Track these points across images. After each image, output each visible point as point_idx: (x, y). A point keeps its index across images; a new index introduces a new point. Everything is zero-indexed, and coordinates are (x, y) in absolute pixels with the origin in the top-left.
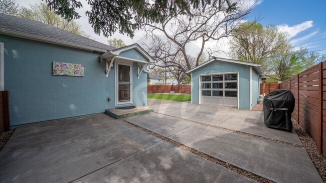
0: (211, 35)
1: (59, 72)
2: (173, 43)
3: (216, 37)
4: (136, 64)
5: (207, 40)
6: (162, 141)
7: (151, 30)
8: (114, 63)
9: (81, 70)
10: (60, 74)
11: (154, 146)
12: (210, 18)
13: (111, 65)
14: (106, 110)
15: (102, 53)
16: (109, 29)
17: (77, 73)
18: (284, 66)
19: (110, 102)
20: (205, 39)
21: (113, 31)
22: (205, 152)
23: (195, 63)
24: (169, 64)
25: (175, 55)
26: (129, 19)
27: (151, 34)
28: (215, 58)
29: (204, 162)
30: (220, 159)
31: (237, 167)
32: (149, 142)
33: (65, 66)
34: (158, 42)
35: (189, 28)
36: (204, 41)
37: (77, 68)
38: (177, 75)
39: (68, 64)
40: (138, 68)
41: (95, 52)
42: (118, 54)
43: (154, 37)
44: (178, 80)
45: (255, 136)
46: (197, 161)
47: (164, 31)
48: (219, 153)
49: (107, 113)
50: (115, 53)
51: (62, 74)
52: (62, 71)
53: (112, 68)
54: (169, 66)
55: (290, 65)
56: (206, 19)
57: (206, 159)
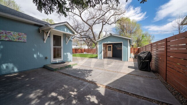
0: (107, 22)
1: (3, 38)
2: (86, 24)
3: (110, 23)
4: (65, 35)
5: (105, 24)
6: (89, 84)
7: (73, 15)
8: (50, 34)
9: (24, 38)
10: (4, 39)
11: (84, 88)
12: (106, 13)
13: (48, 35)
14: (44, 66)
15: (41, 26)
16: (49, 9)
17: (21, 39)
18: (139, 40)
19: (47, 59)
20: (104, 23)
21: (53, 11)
22: (116, 88)
23: (97, 37)
24: (83, 37)
25: (87, 31)
26: (64, 5)
27: (72, 17)
28: (111, 34)
29: (117, 94)
30: (125, 91)
31: (135, 95)
32: (80, 85)
33: (10, 34)
34: (77, 23)
35: (95, 17)
36: (103, 25)
37: (20, 36)
38: (87, 43)
39: (12, 33)
40: (67, 38)
41: (35, 25)
42: (54, 28)
43: (74, 20)
44: (88, 46)
45: (136, 75)
46: (114, 94)
47: (80, 16)
48: (124, 87)
49: (45, 67)
50: (51, 27)
51: (7, 39)
52: (6, 37)
53: (48, 37)
54: (83, 38)
55: (142, 39)
56: (105, 13)
57: (118, 92)
